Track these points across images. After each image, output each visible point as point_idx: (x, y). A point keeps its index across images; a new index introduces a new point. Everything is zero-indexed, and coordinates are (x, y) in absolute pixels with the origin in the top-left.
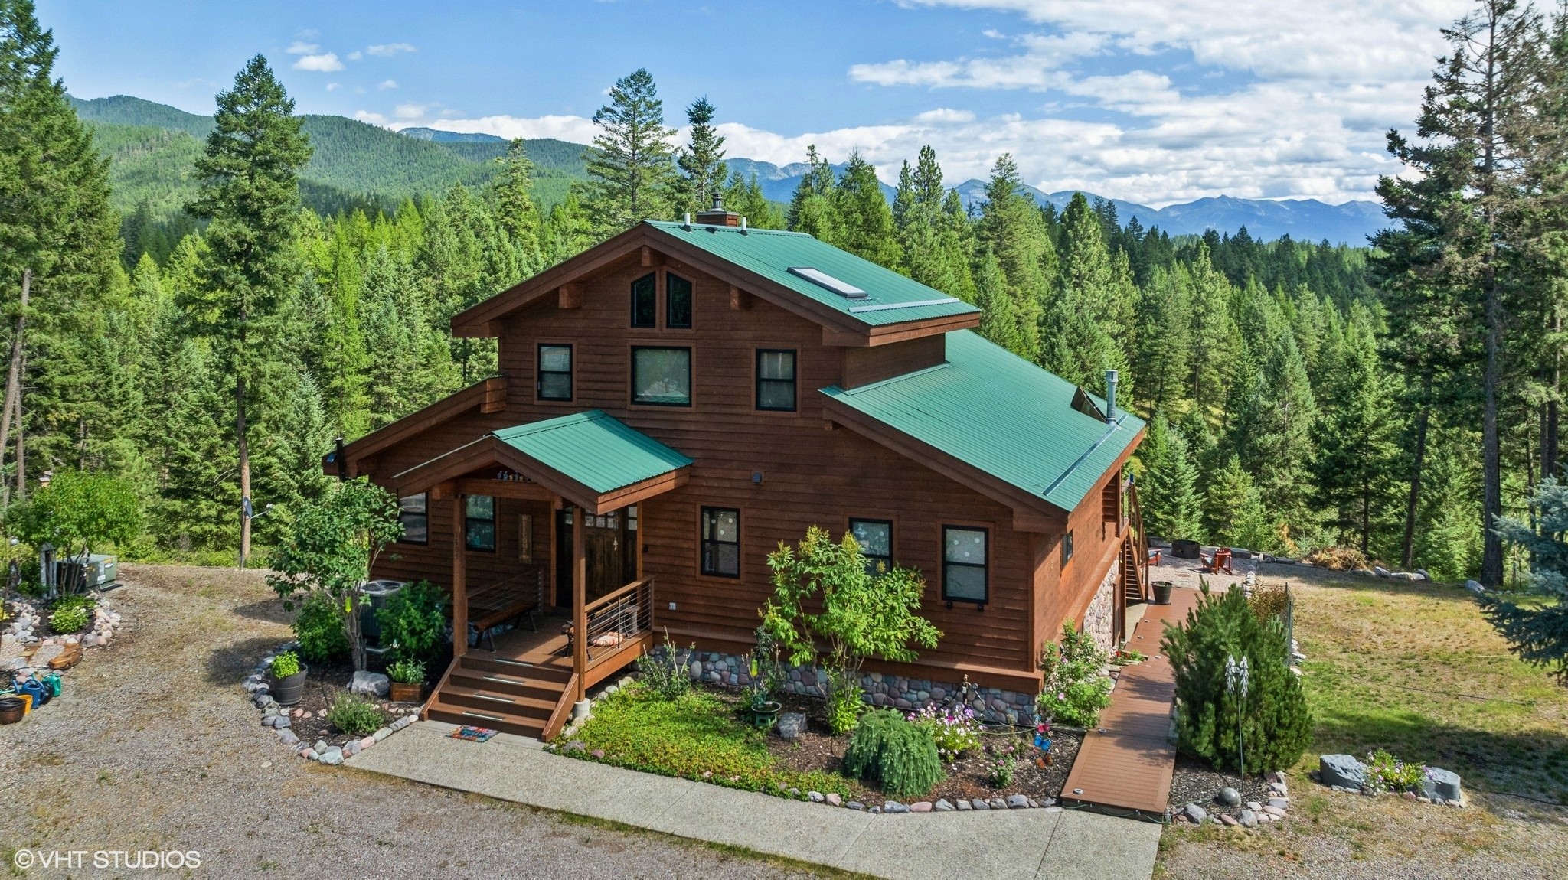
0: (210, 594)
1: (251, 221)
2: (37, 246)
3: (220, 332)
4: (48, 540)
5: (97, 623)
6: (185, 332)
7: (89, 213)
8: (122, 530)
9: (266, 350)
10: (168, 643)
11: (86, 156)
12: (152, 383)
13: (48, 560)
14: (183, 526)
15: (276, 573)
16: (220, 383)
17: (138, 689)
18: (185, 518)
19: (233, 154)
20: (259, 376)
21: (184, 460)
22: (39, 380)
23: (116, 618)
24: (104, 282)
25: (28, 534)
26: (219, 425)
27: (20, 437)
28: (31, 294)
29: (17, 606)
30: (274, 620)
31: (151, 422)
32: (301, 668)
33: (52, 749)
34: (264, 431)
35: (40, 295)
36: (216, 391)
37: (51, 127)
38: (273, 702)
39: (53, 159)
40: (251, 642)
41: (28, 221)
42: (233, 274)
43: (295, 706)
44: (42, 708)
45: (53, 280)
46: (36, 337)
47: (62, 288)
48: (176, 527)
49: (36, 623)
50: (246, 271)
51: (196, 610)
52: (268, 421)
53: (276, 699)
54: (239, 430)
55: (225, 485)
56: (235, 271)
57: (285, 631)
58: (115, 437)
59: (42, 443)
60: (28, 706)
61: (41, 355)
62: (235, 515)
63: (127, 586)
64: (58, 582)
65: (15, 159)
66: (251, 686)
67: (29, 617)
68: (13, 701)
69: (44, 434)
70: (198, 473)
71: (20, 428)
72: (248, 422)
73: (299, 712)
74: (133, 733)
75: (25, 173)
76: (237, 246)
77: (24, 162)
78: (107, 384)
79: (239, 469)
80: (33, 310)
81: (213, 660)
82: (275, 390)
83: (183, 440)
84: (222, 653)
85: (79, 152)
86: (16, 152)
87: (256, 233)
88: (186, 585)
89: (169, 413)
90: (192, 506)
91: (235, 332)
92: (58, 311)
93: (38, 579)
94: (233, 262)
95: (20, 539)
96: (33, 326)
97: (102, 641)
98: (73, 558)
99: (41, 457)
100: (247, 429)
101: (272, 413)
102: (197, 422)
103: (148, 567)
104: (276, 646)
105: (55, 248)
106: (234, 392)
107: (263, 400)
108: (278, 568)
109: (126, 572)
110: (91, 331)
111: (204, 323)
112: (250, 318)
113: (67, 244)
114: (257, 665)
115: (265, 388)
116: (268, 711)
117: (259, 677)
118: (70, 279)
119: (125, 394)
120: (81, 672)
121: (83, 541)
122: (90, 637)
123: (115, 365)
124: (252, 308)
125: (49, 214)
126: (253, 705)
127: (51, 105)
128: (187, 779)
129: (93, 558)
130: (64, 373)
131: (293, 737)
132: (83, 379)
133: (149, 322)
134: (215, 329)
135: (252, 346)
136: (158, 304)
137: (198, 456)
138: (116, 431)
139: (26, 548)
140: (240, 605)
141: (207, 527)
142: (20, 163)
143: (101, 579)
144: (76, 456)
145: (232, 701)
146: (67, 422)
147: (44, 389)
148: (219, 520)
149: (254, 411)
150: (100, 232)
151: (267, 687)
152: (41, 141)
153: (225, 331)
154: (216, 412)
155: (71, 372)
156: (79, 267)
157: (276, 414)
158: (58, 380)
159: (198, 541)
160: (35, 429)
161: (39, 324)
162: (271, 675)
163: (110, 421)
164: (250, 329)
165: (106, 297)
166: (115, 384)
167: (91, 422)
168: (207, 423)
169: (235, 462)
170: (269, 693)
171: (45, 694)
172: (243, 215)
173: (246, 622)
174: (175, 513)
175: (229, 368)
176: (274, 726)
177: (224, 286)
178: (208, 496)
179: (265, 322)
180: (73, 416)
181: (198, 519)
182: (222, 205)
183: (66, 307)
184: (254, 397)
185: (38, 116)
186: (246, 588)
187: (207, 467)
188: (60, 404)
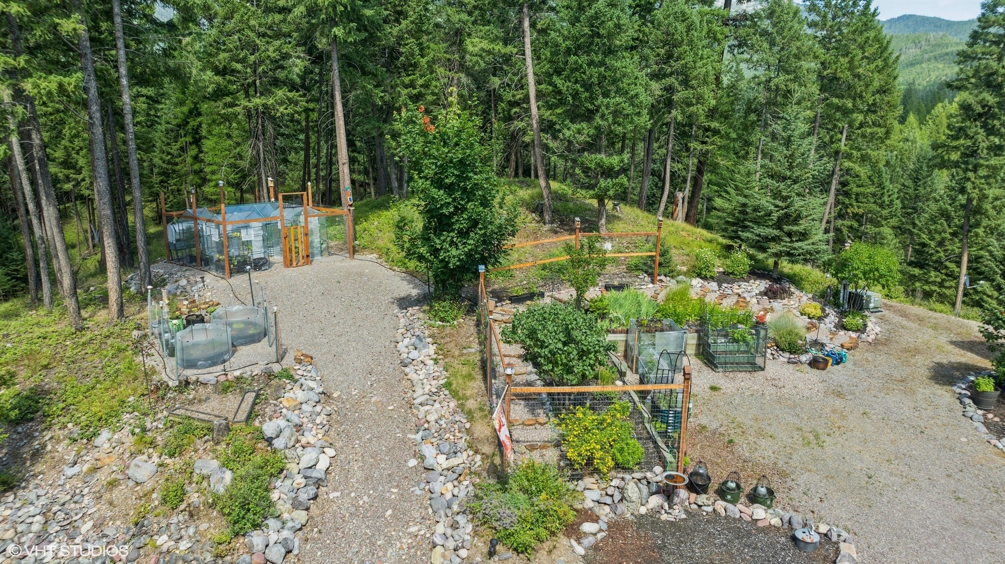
0: (935, 328)
1: (993, 91)
2: (852, 111)
3: (959, 167)
4: (847, 278)
5: (868, 329)
6: (935, 166)
7: (883, 91)
8: (887, 280)
9: (992, 180)
10: (907, 350)
11: (885, 55)
12: (907, 196)
13: (844, 288)
14: (918, 284)
15: (986, 326)
16: (954, 200)
17: (887, 372)
18: (919, 280)
19: (988, 44)
20: (983, 197)
21: (924, 245)
22: (845, 189)
23: (878, 329)
24: (888, 133)
25: (837, 273)
26: (949, 226)
27: (832, 220)
28: (846, 139)
29: (828, 310)
30: (977, 354)
31: (904, 220)
32: (996, 390)
33: (840, 389)
34: (982, 234)
35: (851, 140)
36: (950, 205)
37: (868, 38)
38: (972, 404)
39: (867, 58)
40: (960, 364)
41: (849, 96)
42: (976, 129)
43: (989, 411)
44: (836, 367)
45: (859, 131)
46: (847, 164)
47: (863, 136)
48: (913, 284)
49: (836, 321)
50: (985, 126)
51: (925, 336)
52: (985, 228)
53: (975, 402)
54: (963, 232)
55: (948, 264)
56: (976, 126)
57: (986, 363)
58: (883, 226)
59: (843, 225)
60: (830, 364)
61: (847, 174)
62: (953, 284)
63: (885, 312)
64: (849, 302)
65: (847, 60)
66: (959, 390)
67: (833, 317)
68: (823, 359)
69: (845, 220)
70: (932, 255)
71: (833, 214)
72: (971, 226)
73: (990, 416)
74: (883, 395)
75: (851, 68)
76: (980, 109)
77: (851, 62)
78: (882, 194)
79: (960, 256)
80: (847, 148)
81: (933, 368)
82: (994, 208)
83: (924, 233)
84: (940, 365)
85: (882, 52)
86: (847, 56)
87: (997, 99)
88: (920, 320)
89: (915, 215)
90: (925, 273)
91: (970, 167)
92: (860, 150)
93: (839, 299)
94: (975, 120)
95: (833, 275)
96: (846, 158)
97: (870, 340)
98: (859, 291)
99: (842, 232)
100: (970, 231)
101: (990, 223)
102: (935, 223)
103: (898, 305)
104: (978, 371)
105: (862, 112)
106: (963, 206)
107: (985, 214)
108: (988, 323)
109: (885, 305)
110: (877, 162)
111: (949, 160)
112: (982, 158)
113: (868, 110)
114: (963, 379)
115: (987, 206)
116: (968, 408)
117: (964, 387)
118: (869, 130)
119: (892, 201)
120: (857, 354)
121: (865, 283)
122: (864, 336)
123: (887, 184)
124: (985, 151)
125: (861, 92)
126: (958, 401)
127: (869, 24)
128: (912, 430)
129: (869, 293)
130: (858, 186)
131: (984, 430)
132: (868, 191)
133: (909, 159)
134: (956, 165)
135: (981, 177)
136: (916, 148)
137: (933, 244)
138: (884, 223)
139: (835, 280)
140: (954, 339)
141: (933, 288)
142: (849, 62)
143: (872, 305)
144: (859, 234)
145: (945, 396)
146: (857, 214)
147: (847, 194)
148: (941, 285)
149: (976, 220)
150: (888, 102)
151: (969, 394)
152: (862, 47)
153: (963, 166)
154: (948, 218)
155: (862, 186)
156: (874, 124)
157: (993, 223)
158: (855, 189)
159: (927, 295)
160: (841, 216)
161: (849, 157)
162: (972, 387)
163: (881, 216)
164: (981, 166)
165: (888, 142)
166: (886, 194)
167: (870, 215)
168: (942, 224)
169: (957, 251)
170: (969, 397)
171: (839, 361)
172: (988, 87)
173: (957, 350)
174: (914, 276)
175: (963, 190)
176: (971, 418)
177: (967, 136)
178: (936, 269)
179: (994, 161)
180: (861, 211)
181: (927, 282)
182: (973, 80)
183: (864, 147)
184: (978, 211)
185: (861, 33)
186: (959, 330)
187: (938, 252)
188: (855, 204)
